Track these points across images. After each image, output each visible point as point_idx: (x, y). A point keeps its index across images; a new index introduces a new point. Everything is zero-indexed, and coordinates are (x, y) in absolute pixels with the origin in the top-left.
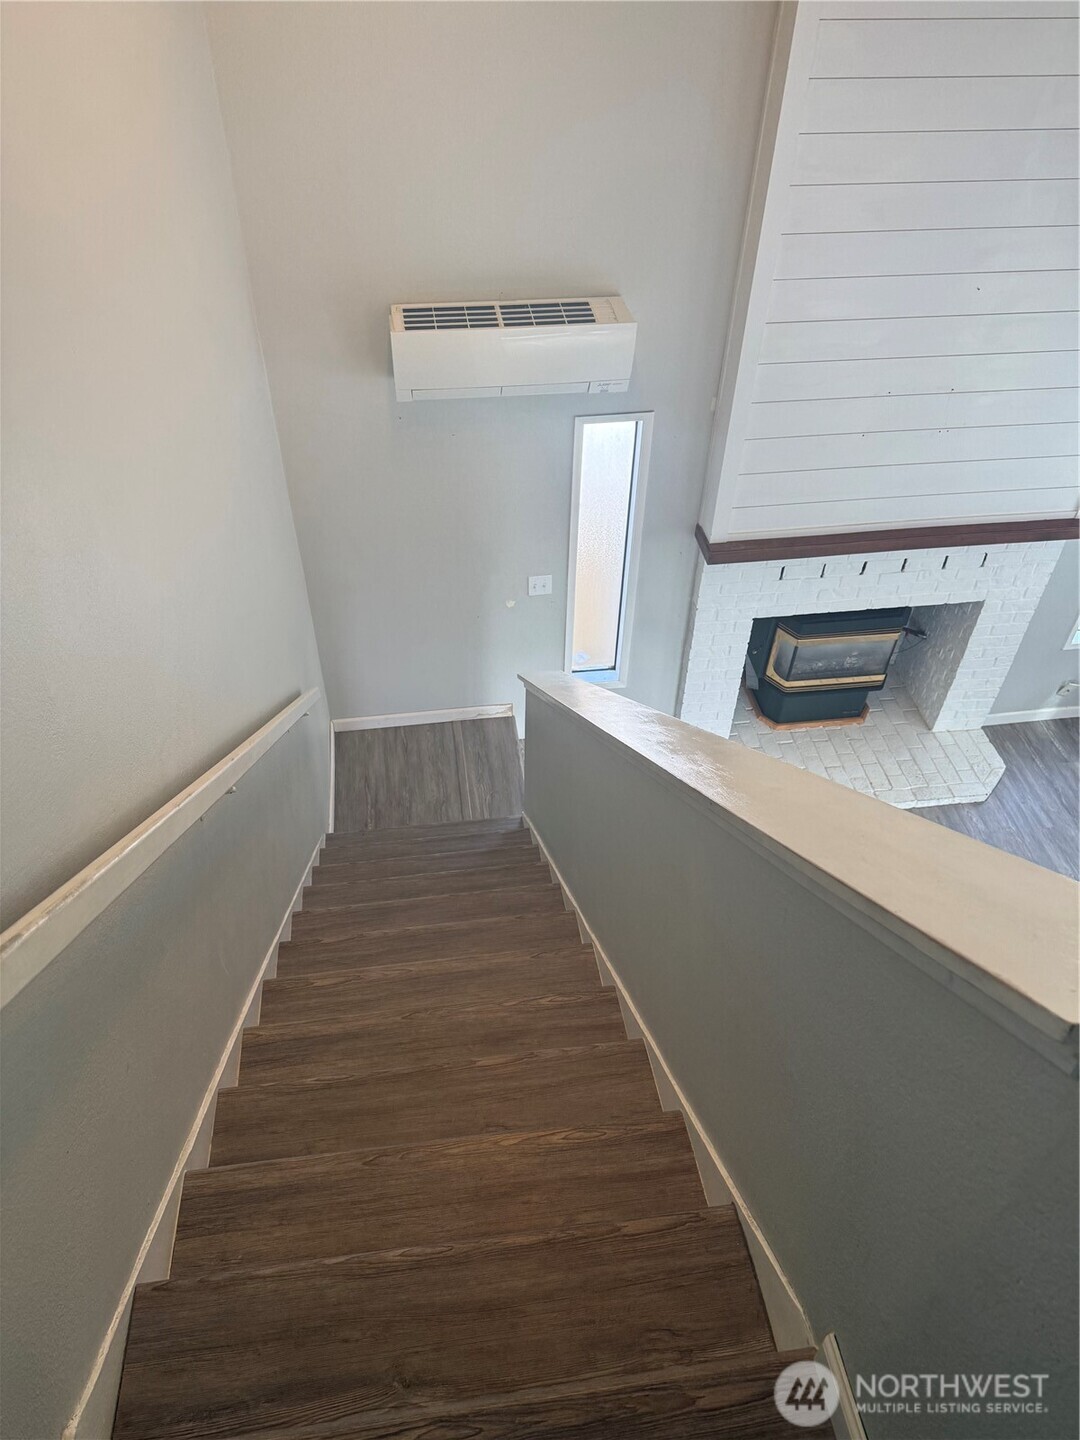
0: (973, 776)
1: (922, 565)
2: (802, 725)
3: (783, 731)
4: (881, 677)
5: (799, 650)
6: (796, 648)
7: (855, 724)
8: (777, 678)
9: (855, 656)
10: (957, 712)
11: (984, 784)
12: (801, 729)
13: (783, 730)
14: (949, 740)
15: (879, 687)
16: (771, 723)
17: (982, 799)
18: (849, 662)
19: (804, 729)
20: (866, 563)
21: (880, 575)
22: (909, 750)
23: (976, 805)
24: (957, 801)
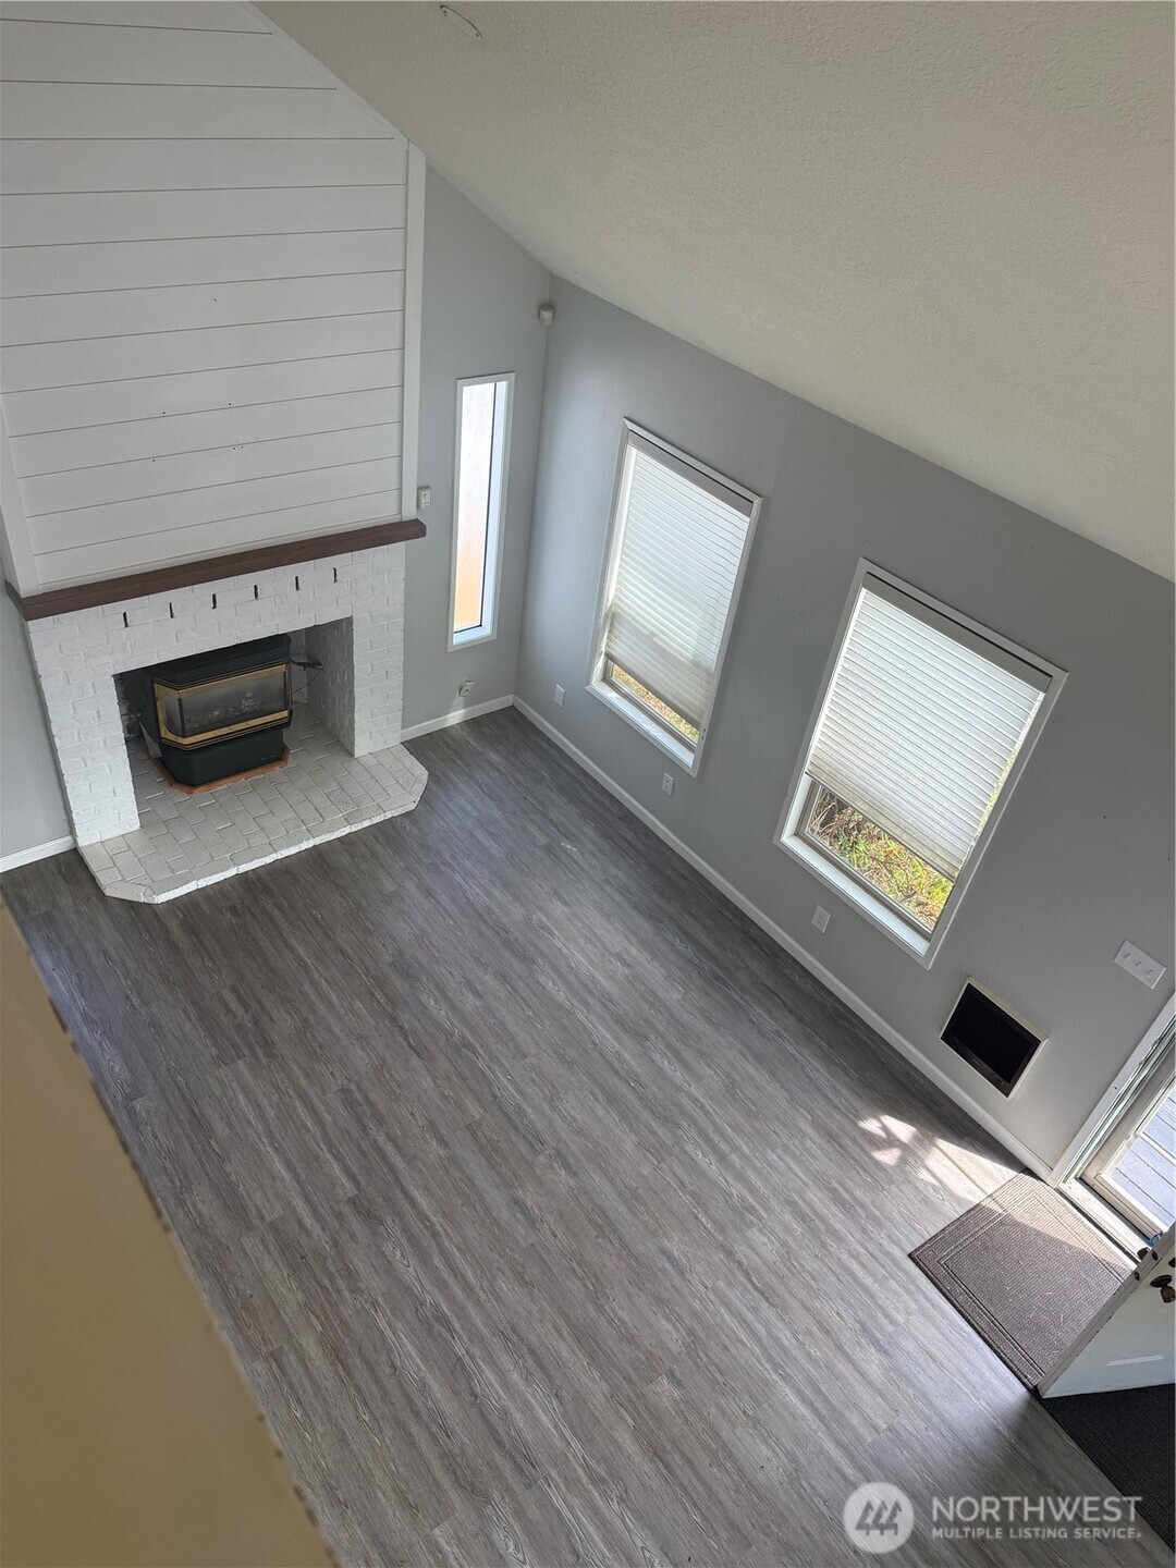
0: (400, 788)
1: (275, 590)
2: (223, 782)
3: (202, 794)
4: (285, 714)
5: (184, 702)
6: (180, 700)
7: (277, 768)
8: (171, 737)
9: (250, 698)
10: (371, 733)
11: (410, 793)
12: (222, 787)
13: (200, 792)
14: (373, 761)
15: (286, 724)
16: (187, 789)
17: (412, 807)
18: (246, 705)
19: (225, 786)
20: (214, 596)
21: (235, 606)
22: (335, 779)
23: (408, 814)
24: (389, 815)
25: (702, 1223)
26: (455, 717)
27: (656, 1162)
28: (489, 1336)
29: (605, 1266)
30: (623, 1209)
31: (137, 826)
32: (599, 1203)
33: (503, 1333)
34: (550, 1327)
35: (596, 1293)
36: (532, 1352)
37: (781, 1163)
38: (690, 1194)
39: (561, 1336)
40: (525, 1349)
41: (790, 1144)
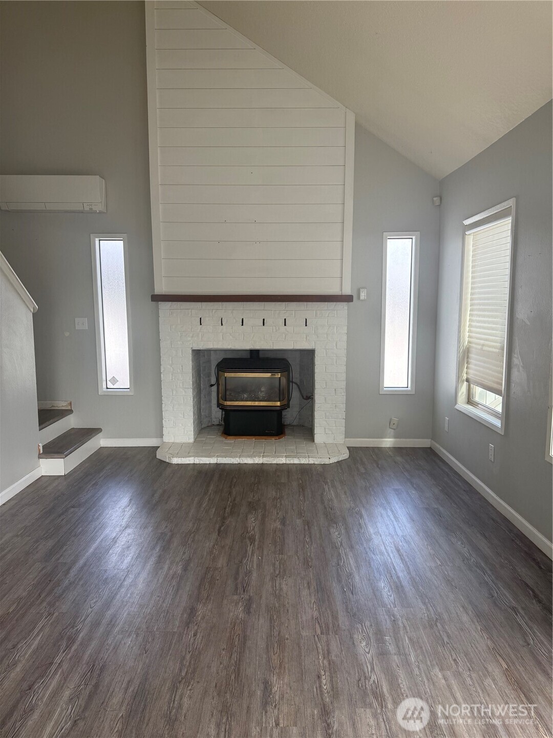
13: (231, 439)
14: (323, 445)
16: (226, 436)
17: (328, 462)
20: (243, 319)
21: (252, 327)
22: (296, 446)
25: (320, 682)
26: (388, 442)
27: (319, 632)
28: (84, 662)
29: (209, 667)
30: (262, 644)
31: (192, 440)
32: (248, 633)
33: (94, 666)
34: (126, 680)
35: (182, 679)
36: (96, 686)
37: (443, 681)
38: (329, 661)
39: (126, 689)
40: (94, 682)
41: (466, 674)
